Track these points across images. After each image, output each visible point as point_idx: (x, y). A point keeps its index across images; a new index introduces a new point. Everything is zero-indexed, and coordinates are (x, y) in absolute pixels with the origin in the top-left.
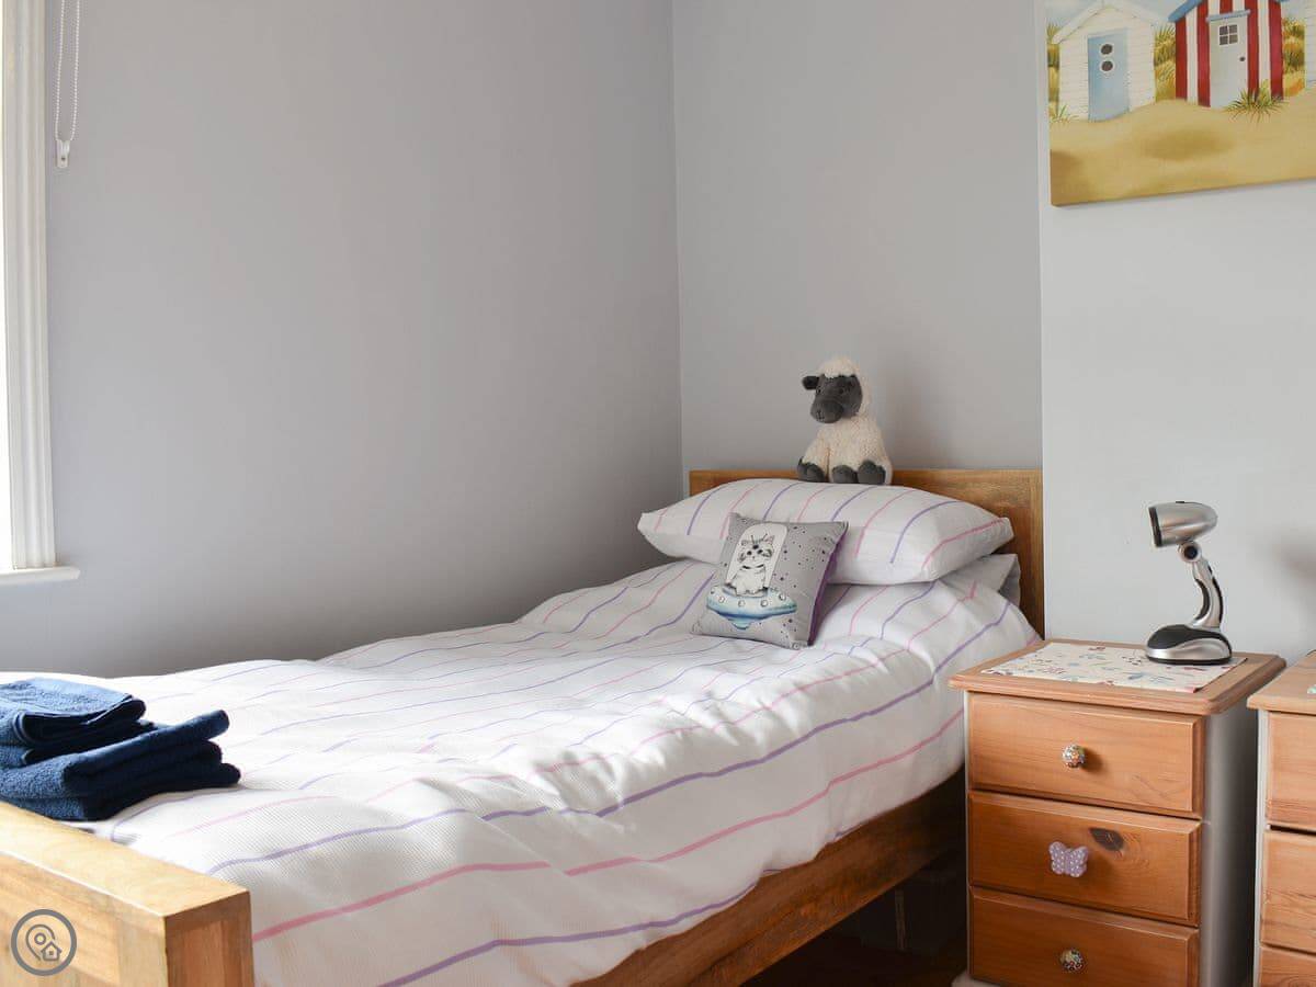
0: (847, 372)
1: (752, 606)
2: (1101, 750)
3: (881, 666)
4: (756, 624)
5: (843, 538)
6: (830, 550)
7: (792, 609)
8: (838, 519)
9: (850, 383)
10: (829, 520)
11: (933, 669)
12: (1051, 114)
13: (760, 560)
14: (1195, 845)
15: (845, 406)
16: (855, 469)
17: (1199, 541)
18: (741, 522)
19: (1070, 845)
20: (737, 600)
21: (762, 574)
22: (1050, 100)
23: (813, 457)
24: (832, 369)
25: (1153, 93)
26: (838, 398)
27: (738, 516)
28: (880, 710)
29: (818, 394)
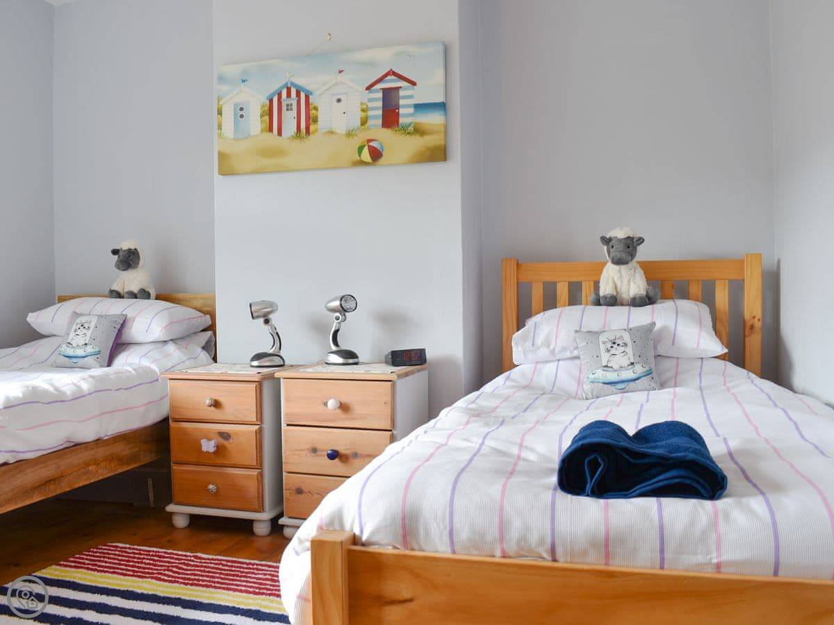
0: (133, 248)
1: (80, 352)
2: (222, 399)
3: (133, 372)
4: (82, 360)
5: (124, 321)
6: (118, 327)
7: (99, 353)
8: (124, 313)
9: (133, 252)
10: (120, 313)
11: (159, 374)
12: (218, 135)
13: (84, 331)
14: (258, 434)
15: (131, 263)
16: (136, 292)
17: (271, 316)
18: (76, 315)
19: (209, 439)
20: (73, 350)
21: (84, 338)
22: (218, 129)
23: (116, 287)
24: (125, 245)
25: (260, 129)
26: (128, 259)
27: (76, 312)
28: (130, 388)
29: (119, 257)
